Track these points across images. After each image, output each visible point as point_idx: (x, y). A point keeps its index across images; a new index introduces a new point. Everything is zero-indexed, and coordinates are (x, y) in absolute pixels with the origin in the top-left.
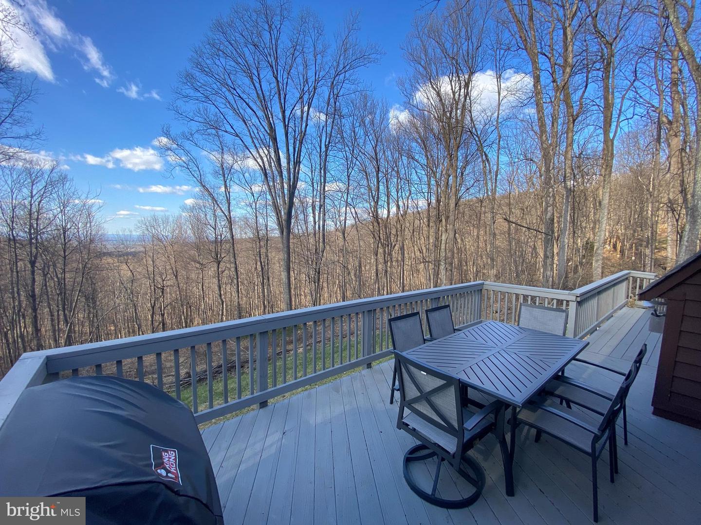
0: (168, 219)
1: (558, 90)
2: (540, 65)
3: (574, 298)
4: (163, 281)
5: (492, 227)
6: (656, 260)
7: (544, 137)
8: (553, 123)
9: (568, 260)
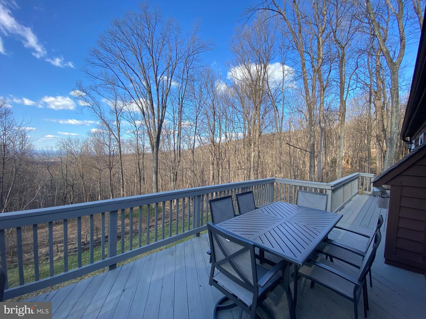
0: (78, 140)
1: (315, 72)
2: (305, 57)
3: (330, 188)
4: (73, 180)
5: (280, 149)
6: (371, 169)
7: (308, 97)
8: (313, 90)
9: (323, 169)
